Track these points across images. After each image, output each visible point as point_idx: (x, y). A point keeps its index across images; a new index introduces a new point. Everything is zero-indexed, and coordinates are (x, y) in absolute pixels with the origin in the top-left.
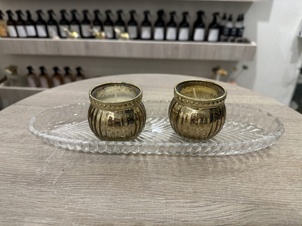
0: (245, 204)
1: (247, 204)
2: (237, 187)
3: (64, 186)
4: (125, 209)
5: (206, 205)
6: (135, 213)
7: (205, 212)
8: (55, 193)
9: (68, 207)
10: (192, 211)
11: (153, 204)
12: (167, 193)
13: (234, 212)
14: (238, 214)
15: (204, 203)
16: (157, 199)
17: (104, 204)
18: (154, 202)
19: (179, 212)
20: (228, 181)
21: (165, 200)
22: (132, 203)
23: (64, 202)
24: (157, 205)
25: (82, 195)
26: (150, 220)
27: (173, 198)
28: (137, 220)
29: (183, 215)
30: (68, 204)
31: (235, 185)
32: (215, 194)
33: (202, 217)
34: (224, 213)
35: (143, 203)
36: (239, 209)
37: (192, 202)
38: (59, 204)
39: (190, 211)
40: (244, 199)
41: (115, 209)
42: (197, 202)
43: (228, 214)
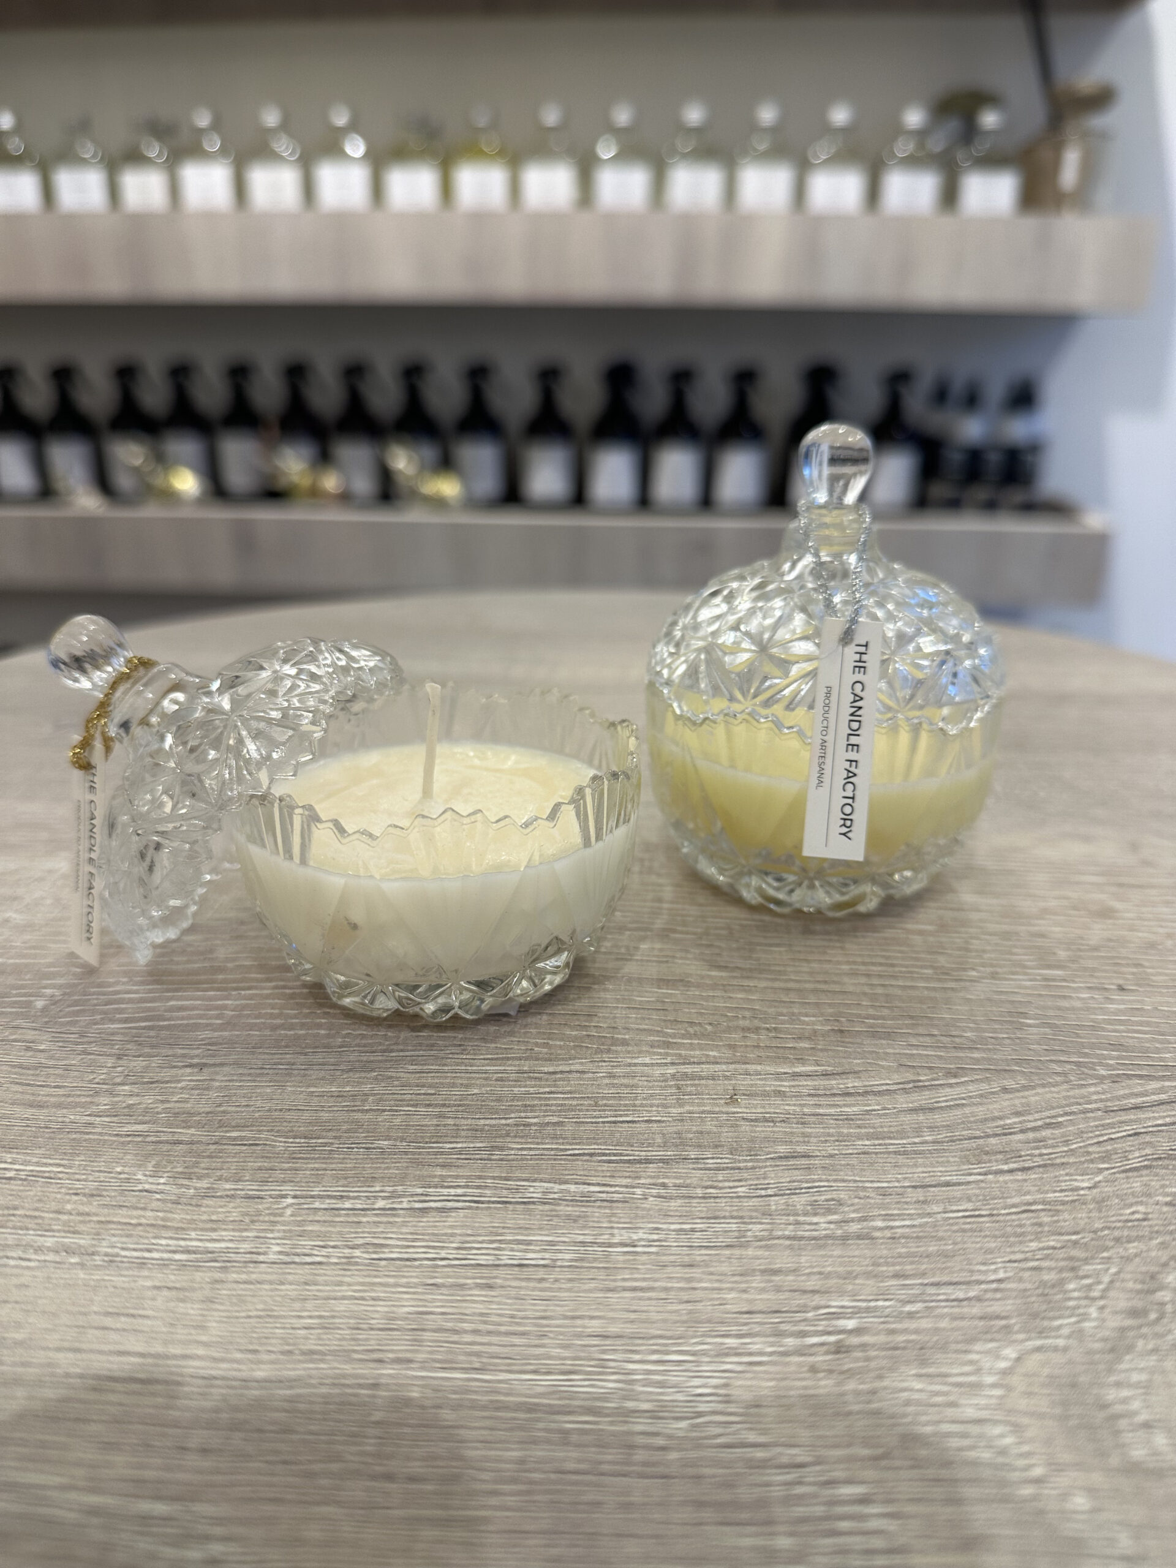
0: (1129, 1077)
1: (1140, 1077)
2: (1073, 1009)
3: (98, 1017)
4: (444, 1105)
5: (911, 1085)
6: (503, 1122)
7: (907, 1118)
8: (42, 1047)
9: (114, 1104)
10: (832, 1111)
11: (607, 1081)
12: (683, 1037)
13: (1071, 1113)
14: (1095, 1119)
15: (896, 1078)
16: (629, 1061)
17: (322, 1087)
18: (611, 1076)
19: (753, 1116)
20: (1020, 987)
21: (673, 1064)
22: (486, 1079)
23: (90, 1082)
24: (626, 1086)
25: (197, 1052)
26: (591, 1155)
27: (714, 1057)
28: (513, 1152)
29: (781, 1128)
30: (111, 1093)
31: (1065, 1004)
32: (957, 1040)
33: (890, 1138)
34: (1017, 1120)
35: (547, 1080)
36: (1096, 1101)
37: (825, 1075)
38: (61, 1091)
39: (821, 1111)
40: (1118, 1058)
41: (384, 1111)
42: (855, 1072)
43: (1040, 1123)
